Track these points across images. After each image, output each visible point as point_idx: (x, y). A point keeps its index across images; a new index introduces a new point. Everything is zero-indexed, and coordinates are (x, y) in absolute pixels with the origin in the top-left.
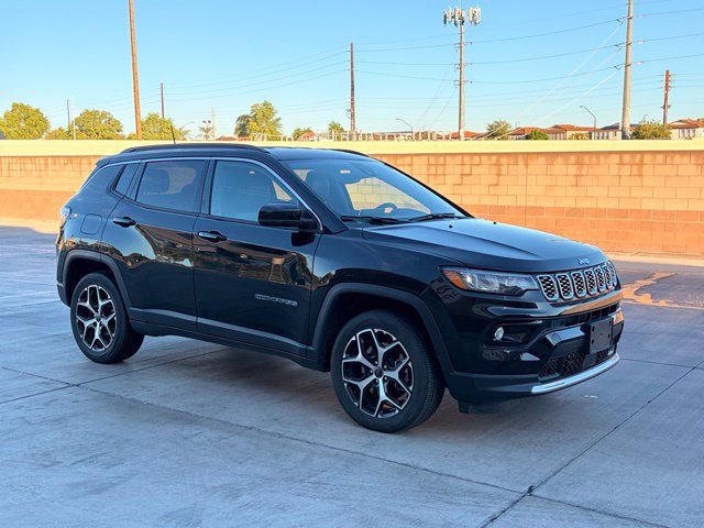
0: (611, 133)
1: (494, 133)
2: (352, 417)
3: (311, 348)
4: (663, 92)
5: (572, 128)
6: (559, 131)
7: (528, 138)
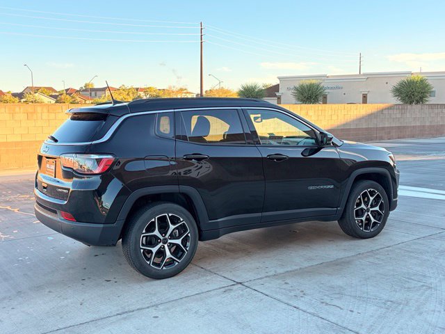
3: (339, 209)
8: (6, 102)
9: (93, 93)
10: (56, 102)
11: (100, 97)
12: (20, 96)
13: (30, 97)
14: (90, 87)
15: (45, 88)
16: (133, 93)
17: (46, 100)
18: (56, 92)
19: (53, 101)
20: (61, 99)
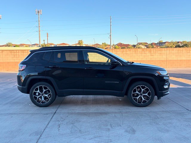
0: (34, 46)
1: (8, 45)
2: (133, 104)
3: (123, 92)
4: (47, 37)
5: (25, 45)
6: (22, 45)
7: (14, 46)
8: (129, 48)
9: (161, 44)
10: (147, 48)
11: (163, 46)
12: (134, 46)
13: (138, 46)
14: (161, 42)
15: (144, 43)
16: (176, 44)
17: (143, 47)
18: (148, 44)
19: (146, 48)
20: (148, 47)
